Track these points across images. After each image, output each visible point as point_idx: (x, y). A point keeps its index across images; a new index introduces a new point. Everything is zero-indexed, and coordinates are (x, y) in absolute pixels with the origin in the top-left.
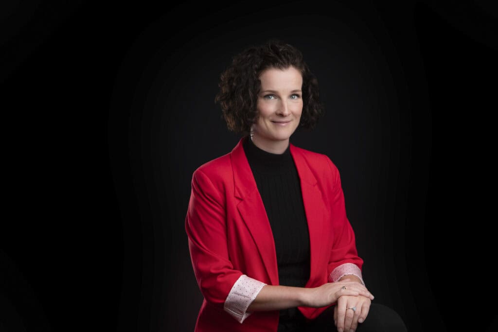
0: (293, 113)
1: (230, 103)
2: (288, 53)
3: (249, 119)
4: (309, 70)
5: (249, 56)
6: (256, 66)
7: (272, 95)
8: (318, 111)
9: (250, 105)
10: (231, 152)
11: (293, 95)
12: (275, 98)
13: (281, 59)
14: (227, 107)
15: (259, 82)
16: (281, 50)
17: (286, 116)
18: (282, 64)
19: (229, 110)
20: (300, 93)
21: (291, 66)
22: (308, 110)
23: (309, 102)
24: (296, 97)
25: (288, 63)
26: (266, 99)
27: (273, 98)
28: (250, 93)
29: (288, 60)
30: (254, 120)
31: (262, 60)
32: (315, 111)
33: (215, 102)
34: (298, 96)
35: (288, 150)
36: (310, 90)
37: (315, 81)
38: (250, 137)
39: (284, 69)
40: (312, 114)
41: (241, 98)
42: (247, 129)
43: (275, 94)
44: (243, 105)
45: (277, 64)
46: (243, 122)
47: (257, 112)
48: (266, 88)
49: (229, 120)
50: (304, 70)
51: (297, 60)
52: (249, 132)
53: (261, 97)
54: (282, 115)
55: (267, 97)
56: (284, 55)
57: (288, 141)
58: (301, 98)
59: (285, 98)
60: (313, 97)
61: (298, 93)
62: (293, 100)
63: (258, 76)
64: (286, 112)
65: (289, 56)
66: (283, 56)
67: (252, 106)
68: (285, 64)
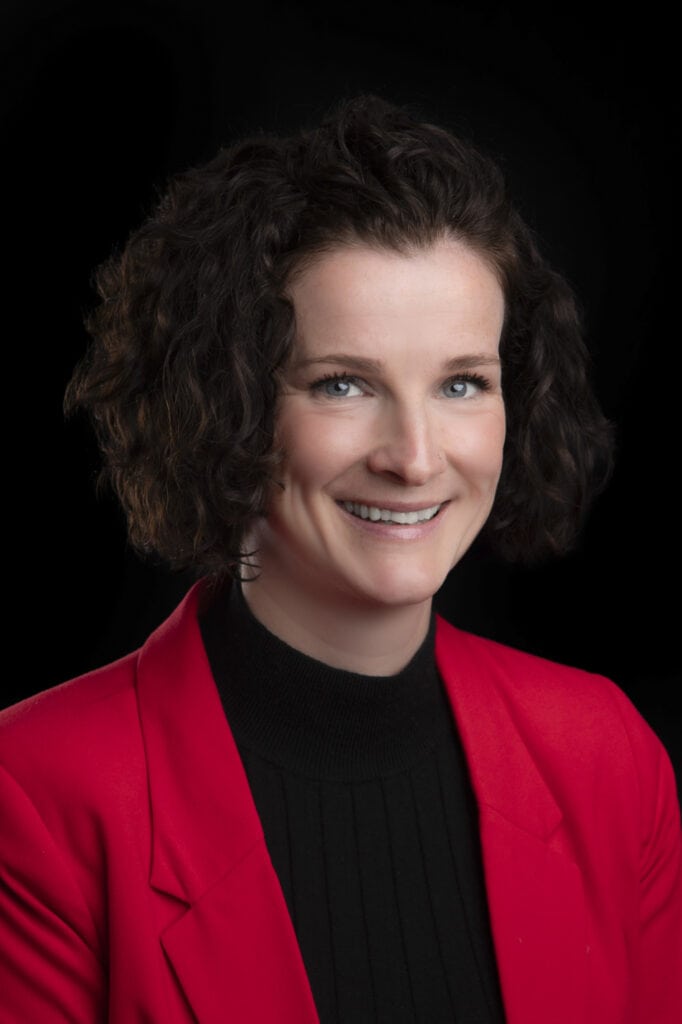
0: (456, 464)
1: (141, 414)
2: (429, 166)
3: (233, 496)
4: (535, 254)
5: (237, 180)
6: (273, 231)
7: (350, 379)
8: (575, 457)
9: (236, 423)
10: (140, 651)
11: (457, 378)
12: (367, 394)
13: (397, 196)
14: (122, 437)
15: (288, 307)
16: (395, 152)
17: (418, 484)
18: (402, 226)
19: (137, 449)
20: (493, 372)
21: (447, 230)
22: (527, 454)
23: (536, 414)
24: (471, 390)
25: (432, 216)
26: (323, 398)
27: (354, 391)
28: (241, 368)
29: (431, 201)
30: (255, 498)
31: (304, 203)
32: (566, 457)
33: (67, 407)
34: (481, 384)
35: (426, 656)
36: (539, 355)
37: (566, 311)
38: (240, 580)
39: (411, 248)
40: (550, 470)
41: (194, 387)
42: (227, 542)
43: (367, 377)
44: (204, 422)
45: (379, 222)
46: (201, 509)
47: (274, 458)
48: (324, 344)
49: (134, 500)
50: (511, 252)
51: (478, 206)
52: (236, 556)
53: (297, 385)
54: (397, 478)
55: (329, 385)
56: (413, 178)
57: (426, 608)
58: (499, 390)
59: (415, 393)
60: (557, 386)
61: (479, 370)
62: (459, 404)
63: (280, 279)
64: (420, 464)
65: (435, 182)
66: (406, 187)
67: (247, 429)
68: (417, 221)
